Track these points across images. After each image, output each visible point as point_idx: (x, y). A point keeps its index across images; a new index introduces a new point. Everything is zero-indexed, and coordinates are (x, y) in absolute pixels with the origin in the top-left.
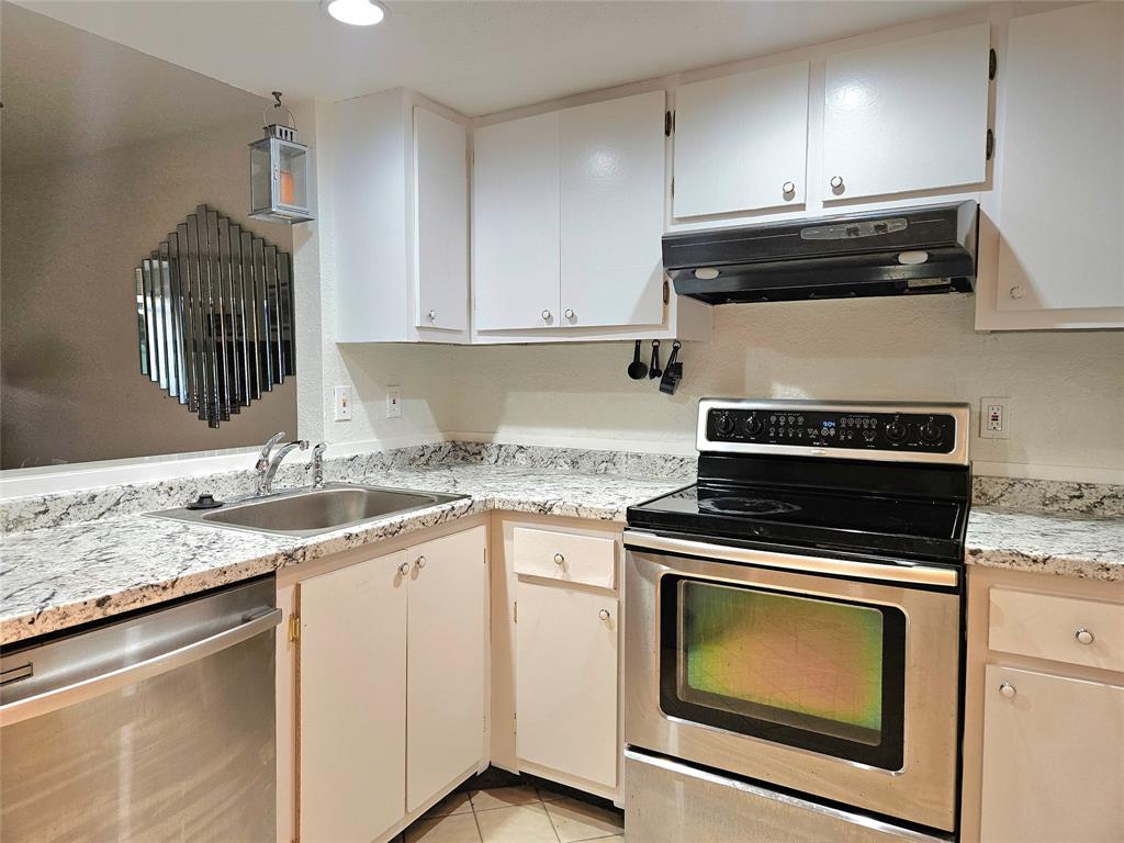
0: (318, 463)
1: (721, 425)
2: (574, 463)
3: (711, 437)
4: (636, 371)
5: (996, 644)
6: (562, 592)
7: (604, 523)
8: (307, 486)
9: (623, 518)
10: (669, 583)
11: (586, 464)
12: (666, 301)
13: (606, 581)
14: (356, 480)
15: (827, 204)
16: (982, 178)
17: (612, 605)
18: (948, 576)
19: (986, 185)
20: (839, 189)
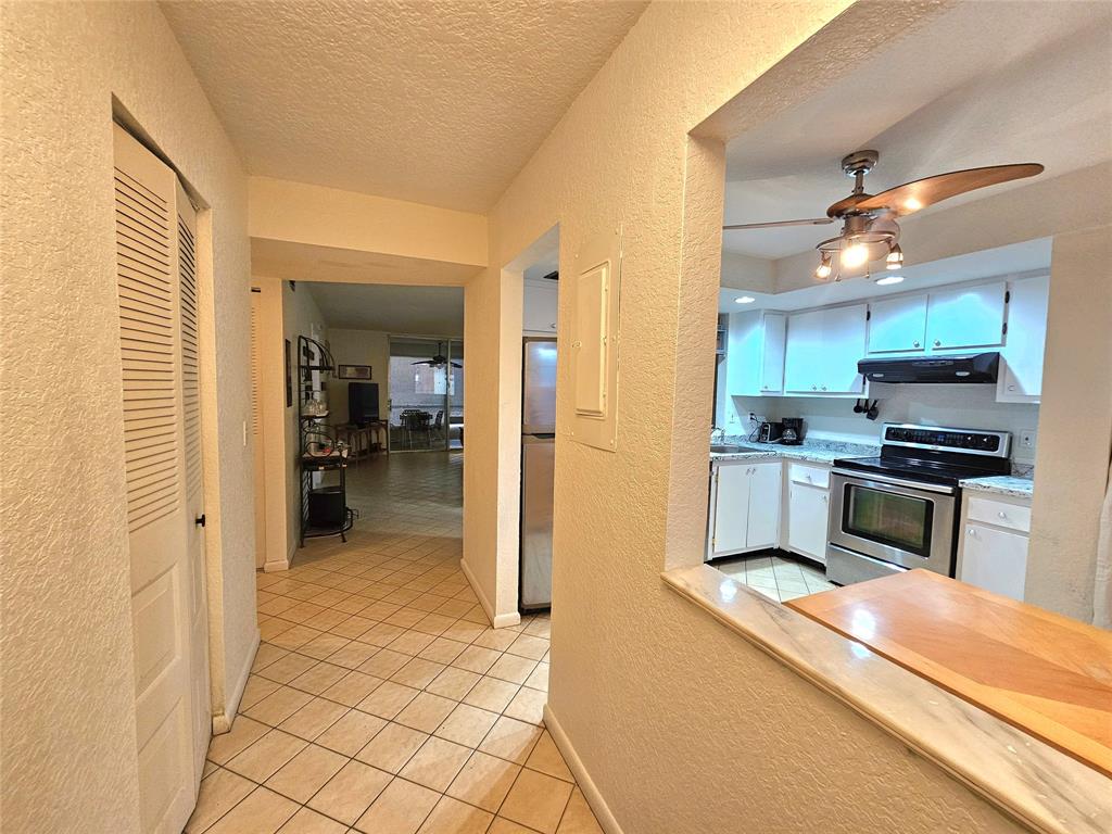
0: (722, 437)
1: (891, 434)
2: (827, 446)
3: (887, 438)
4: (858, 409)
5: (969, 517)
6: (809, 489)
7: (825, 464)
8: (719, 443)
9: (832, 463)
10: (848, 487)
11: (832, 447)
12: (864, 383)
13: (826, 485)
14: (735, 443)
15: (934, 349)
16: (1000, 342)
17: (827, 495)
18: (948, 489)
19: (1003, 344)
20: (938, 344)
